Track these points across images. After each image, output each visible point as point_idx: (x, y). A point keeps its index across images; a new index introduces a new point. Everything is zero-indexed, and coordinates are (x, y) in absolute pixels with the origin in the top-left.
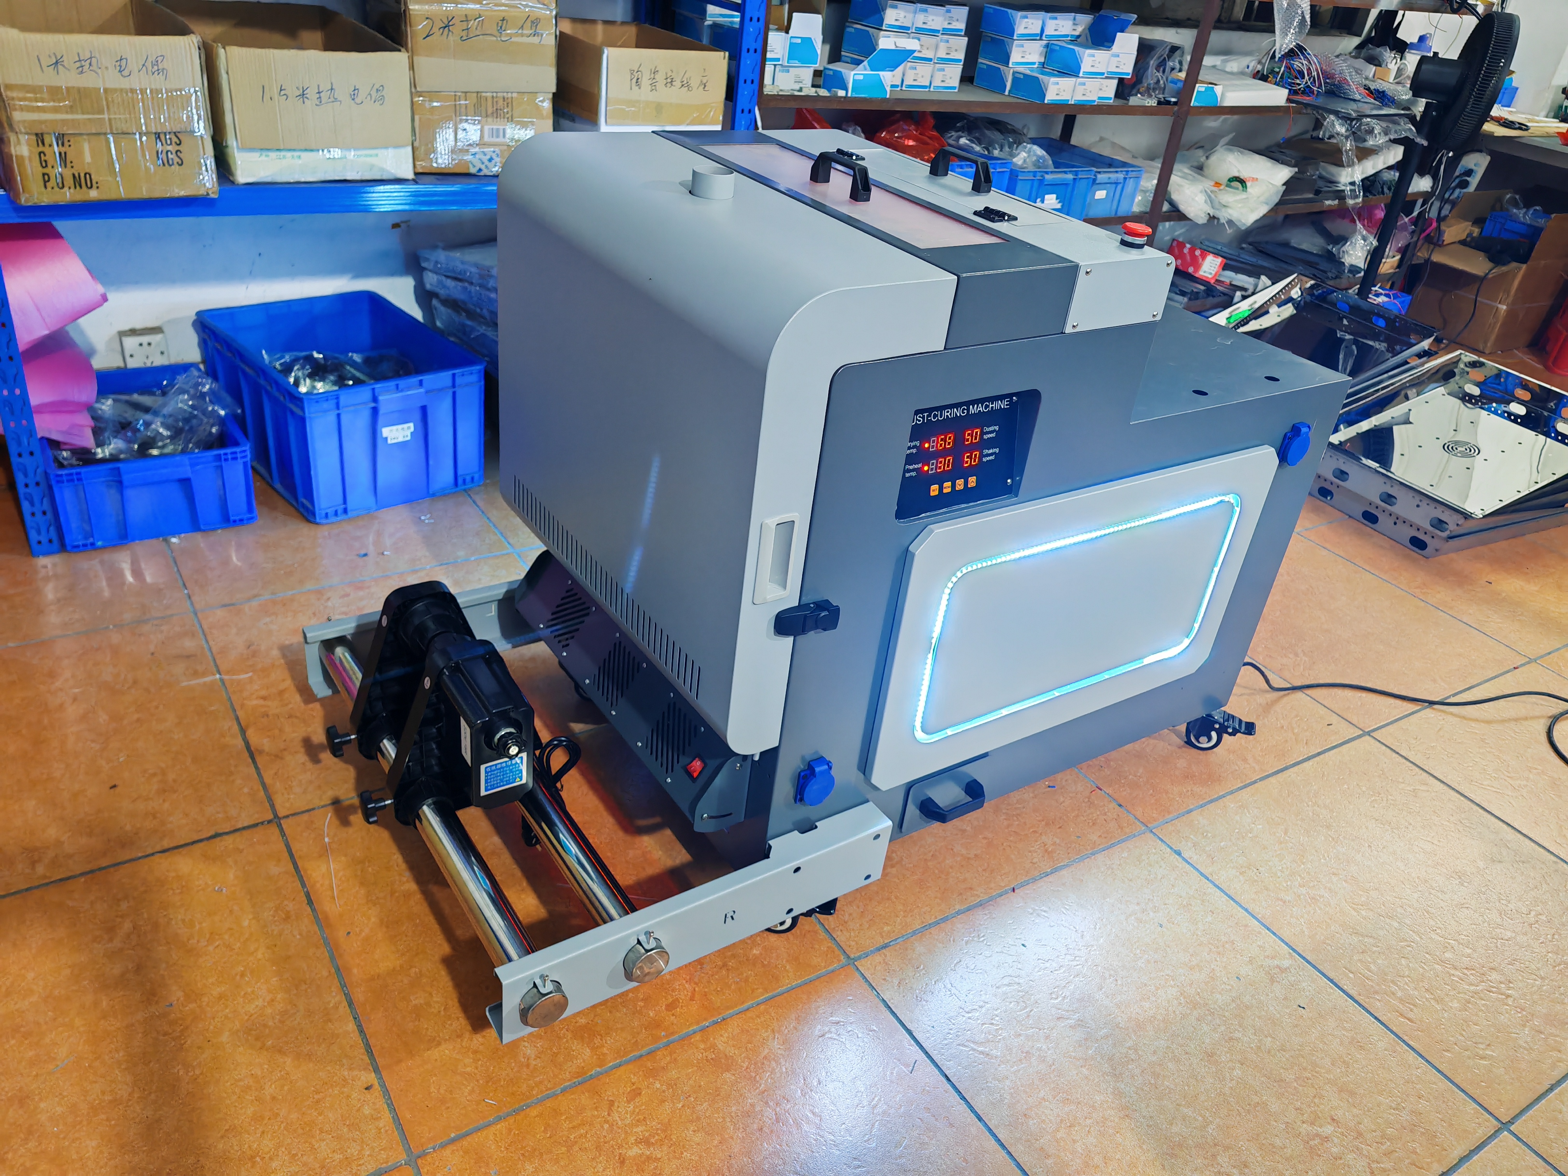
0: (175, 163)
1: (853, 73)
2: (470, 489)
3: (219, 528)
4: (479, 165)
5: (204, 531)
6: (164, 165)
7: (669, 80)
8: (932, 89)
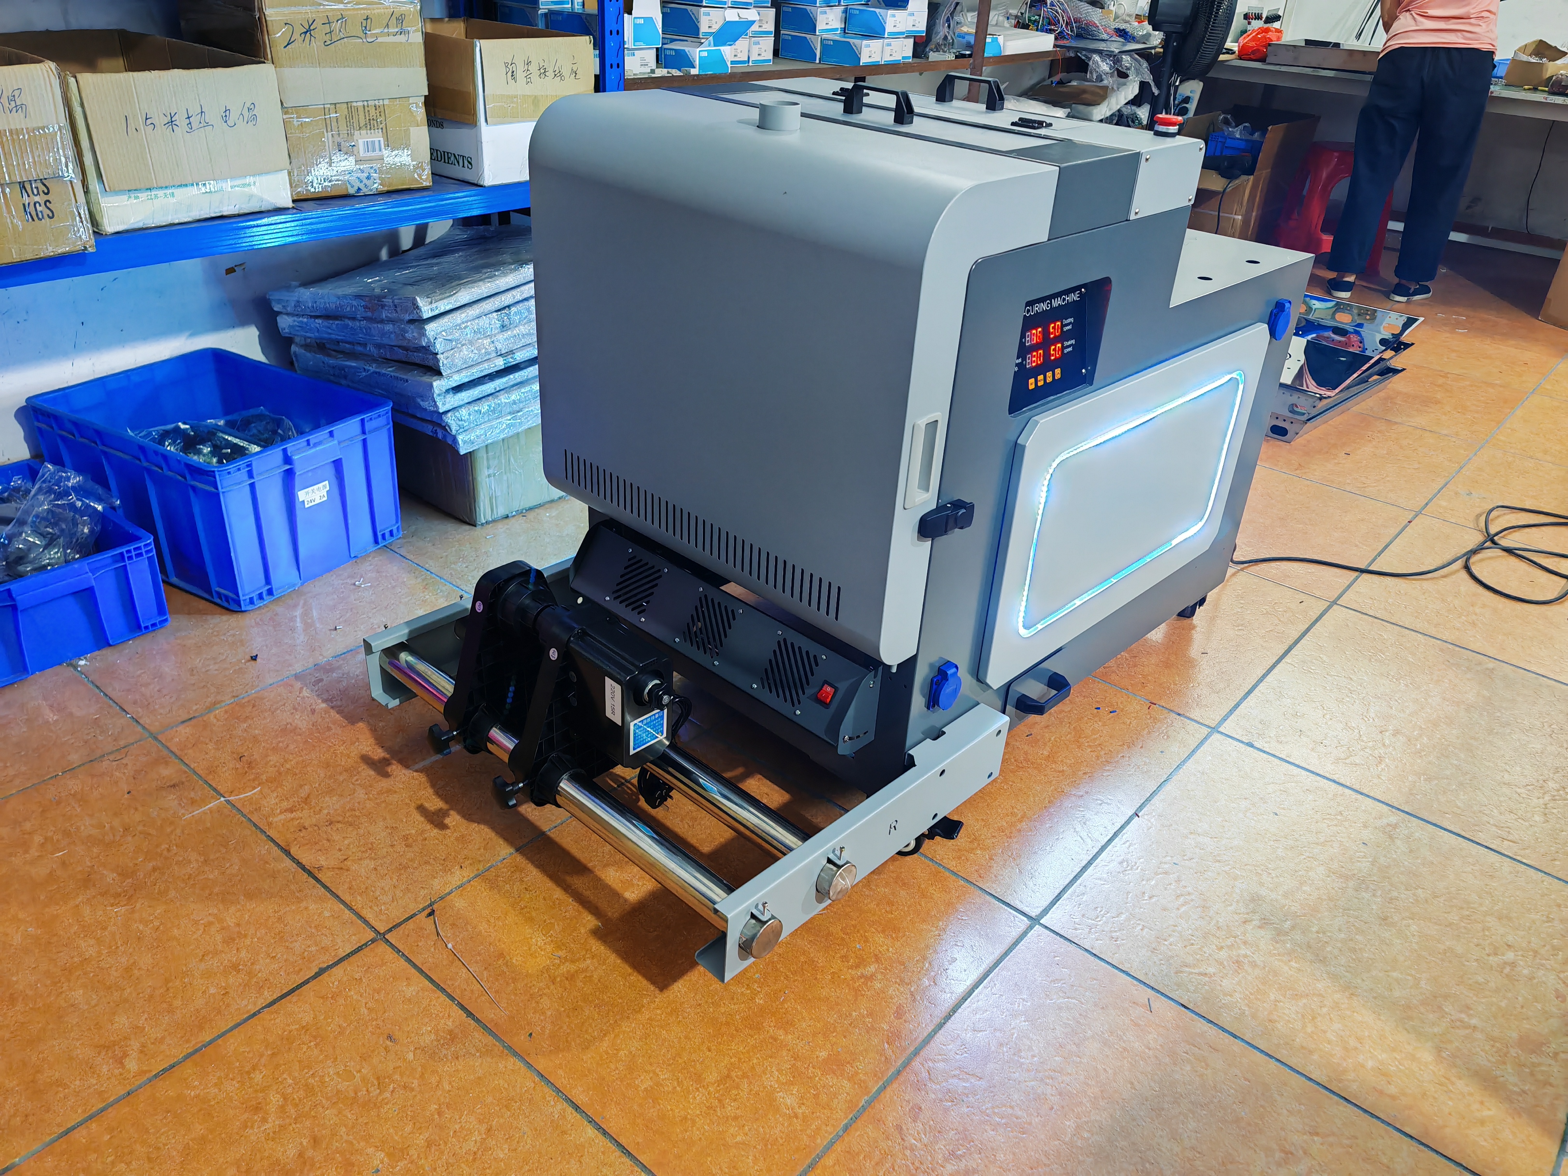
0: (45, 216)
1: (698, 50)
2: (391, 544)
3: (129, 640)
4: (357, 184)
5: (114, 645)
6: (33, 220)
7: (542, 71)
8: (751, 64)
